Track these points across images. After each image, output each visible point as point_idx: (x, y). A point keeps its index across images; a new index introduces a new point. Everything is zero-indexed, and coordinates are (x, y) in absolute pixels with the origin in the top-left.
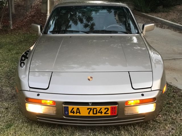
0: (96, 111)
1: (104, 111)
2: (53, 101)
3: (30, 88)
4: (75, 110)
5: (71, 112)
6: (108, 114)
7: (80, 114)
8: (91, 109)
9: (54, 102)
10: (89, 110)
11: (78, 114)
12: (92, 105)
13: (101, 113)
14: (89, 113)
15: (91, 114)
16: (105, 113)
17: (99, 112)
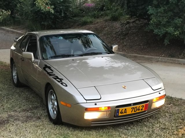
0: (137, 109)
1: (141, 108)
2: (107, 107)
3: (86, 100)
4: (123, 111)
5: (121, 113)
6: (143, 110)
7: (126, 113)
8: (133, 108)
9: (109, 107)
10: (133, 109)
11: (125, 114)
12: (133, 105)
13: (139, 110)
14: (132, 112)
15: (133, 112)
16: (141, 110)
17: (138, 110)
